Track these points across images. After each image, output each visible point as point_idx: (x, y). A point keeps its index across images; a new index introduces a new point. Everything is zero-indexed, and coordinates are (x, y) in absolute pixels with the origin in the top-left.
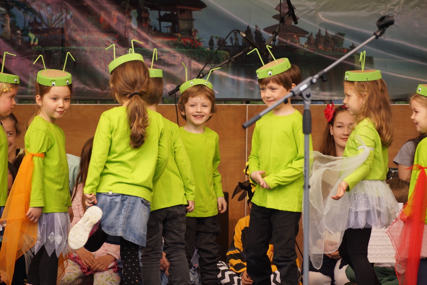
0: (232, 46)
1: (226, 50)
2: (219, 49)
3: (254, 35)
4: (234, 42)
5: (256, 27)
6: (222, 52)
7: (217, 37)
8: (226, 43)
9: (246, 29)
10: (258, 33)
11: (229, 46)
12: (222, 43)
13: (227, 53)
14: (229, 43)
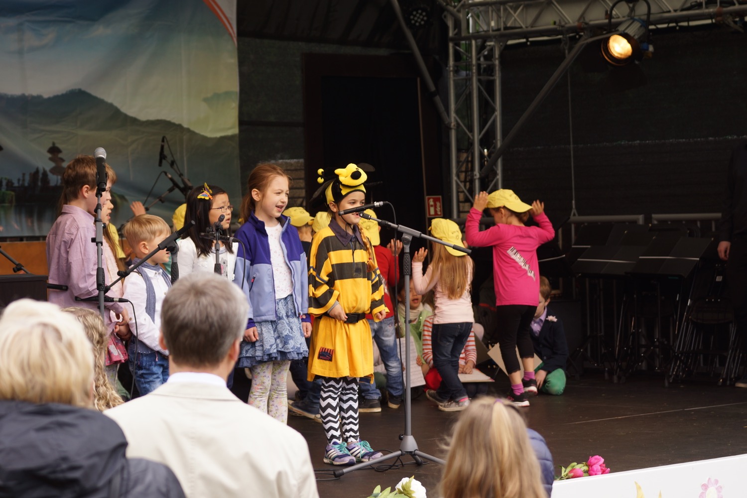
0: (18, 187)
1: (13, 191)
2: (7, 190)
3: (40, 176)
4: (21, 182)
5: (44, 169)
6: (9, 192)
7: (6, 179)
8: (13, 184)
9: (33, 171)
10: (45, 174)
11: (15, 187)
12: (10, 184)
13: (13, 193)
14: (16, 184)
